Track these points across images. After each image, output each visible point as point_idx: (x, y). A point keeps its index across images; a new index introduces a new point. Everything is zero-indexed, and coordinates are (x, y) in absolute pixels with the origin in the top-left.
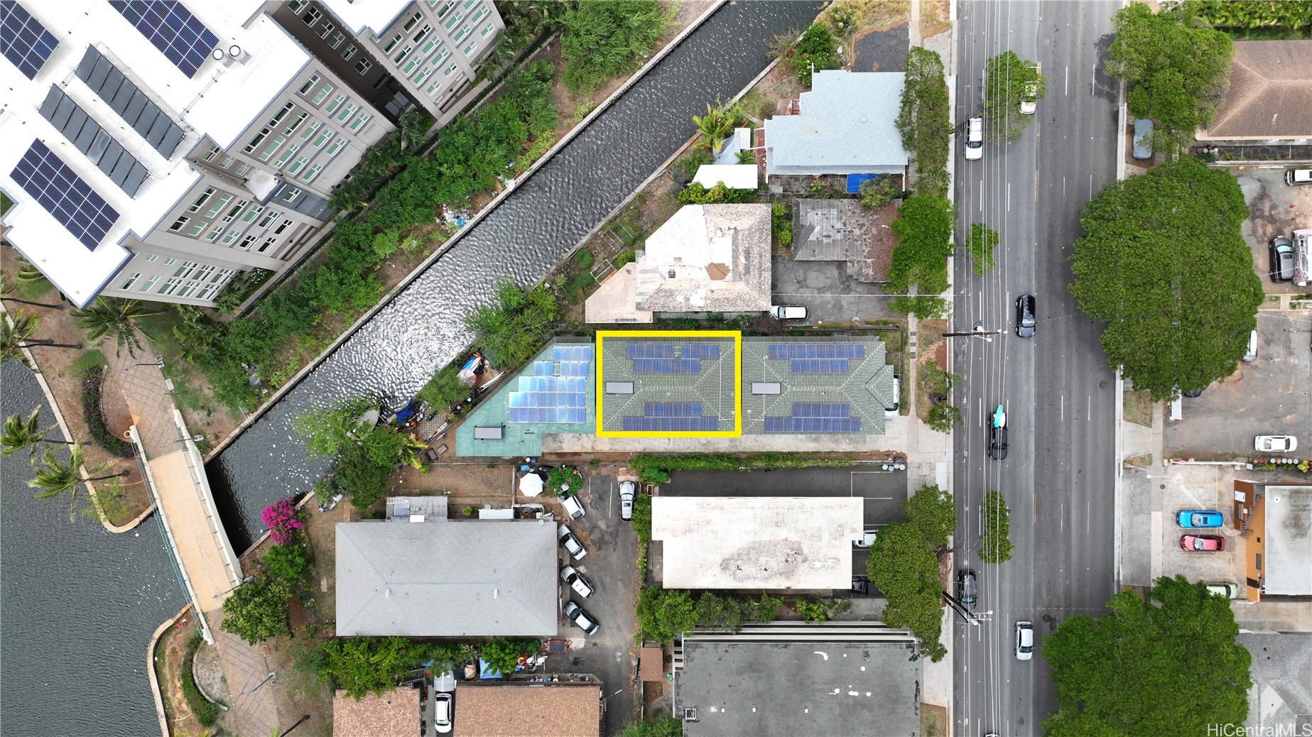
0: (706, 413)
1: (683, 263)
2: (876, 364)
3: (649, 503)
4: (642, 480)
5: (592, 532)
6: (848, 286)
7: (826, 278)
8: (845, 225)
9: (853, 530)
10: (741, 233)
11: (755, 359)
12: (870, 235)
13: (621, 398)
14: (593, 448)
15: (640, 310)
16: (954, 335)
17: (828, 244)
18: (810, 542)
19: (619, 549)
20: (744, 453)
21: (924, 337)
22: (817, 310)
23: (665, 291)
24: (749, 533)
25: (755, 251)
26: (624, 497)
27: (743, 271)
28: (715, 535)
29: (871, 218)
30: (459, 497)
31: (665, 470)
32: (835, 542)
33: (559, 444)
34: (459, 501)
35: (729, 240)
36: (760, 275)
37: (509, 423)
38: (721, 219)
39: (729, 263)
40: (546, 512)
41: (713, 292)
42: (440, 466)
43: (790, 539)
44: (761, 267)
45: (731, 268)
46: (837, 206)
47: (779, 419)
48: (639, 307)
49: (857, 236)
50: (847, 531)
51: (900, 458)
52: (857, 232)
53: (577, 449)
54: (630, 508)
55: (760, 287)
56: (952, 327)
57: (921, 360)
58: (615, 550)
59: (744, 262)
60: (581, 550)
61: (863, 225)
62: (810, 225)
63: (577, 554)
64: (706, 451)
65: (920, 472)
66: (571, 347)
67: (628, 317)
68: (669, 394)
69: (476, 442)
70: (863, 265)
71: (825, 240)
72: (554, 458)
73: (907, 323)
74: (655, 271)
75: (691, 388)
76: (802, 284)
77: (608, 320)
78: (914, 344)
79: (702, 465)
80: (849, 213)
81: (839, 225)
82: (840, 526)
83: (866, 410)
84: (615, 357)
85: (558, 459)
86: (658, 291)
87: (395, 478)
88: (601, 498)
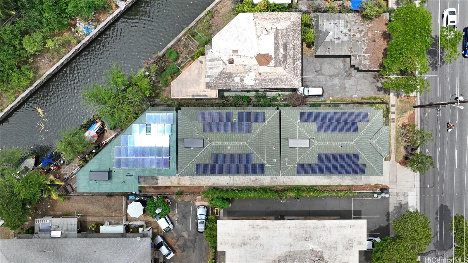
0: (256, 161)
1: (239, 54)
2: (376, 125)
3: (216, 223)
4: (211, 205)
5: (178, 240)
6: (350, 74)
7: (335, 68)
8: (349, 30)
9: (360, 243)
10: (280, 32)
11: (290, 122)
12: (367, 38)
13: (195, 150)
14: (178, 183)
15: (208, 88)
16: (420, 106)
17: (338, 44)
18: (329, 252)
19: (197, 251)
20: (280, 186)
21: (400, 108)
22: (329, 90)
23: (226, 74)
24: (286, 245)
25: (290, 45)
26: (199, 217)
27: (282, 59)
28: (262, 247)
29: (367, 26)
30: (89, 216)
31: (227, 199)
32: (347, 251)
33: (155, 181)
34: (89, 219)
35: (272, 36)
36: (294, 63)
37: (115, 169)
38: (266, 22)
39: (272, 53)
40: (147, 227)
41: (260, 74)
42: (75, 196)
43: (315, 250)
44: (294, 56)
45: (273, 57)
46: (344, 18)
47: (308, 165)
48: (208, 86)
49: (358, 38)
50: (355, 244)
51: (384, 190)
52: (358, 36)
53: (168, 184)
54: (203, 225)
55: (294, 71)
56: (419, 101)
57: (398, 123)
58: (194, 251)
59: (283, 52)
60: (171, 253)
61: (362, 31)
62: (326, 31)
63: (167, 256)
64: (255, 185)
65: (398, 198)
66: (159, 114)
67: (201, 93)
68: (229, 148)
69: (91, 182)
70: (363, 58)
71: (337, 41)
72: (152, 190)
73: (389, 99)
74: (219, 59)
75: (245, 143)
76: (318, 72)
77: (187, 96)
78: (393, 113)
79: (252, 195)
80: (353, 23)
81: (346, 31)
82: (350, 240)
83: (370, 158)
84: (190, 121)
85: (155, 191)
86: (221, 74)
87: (45, 204)
88: (185, 217)
